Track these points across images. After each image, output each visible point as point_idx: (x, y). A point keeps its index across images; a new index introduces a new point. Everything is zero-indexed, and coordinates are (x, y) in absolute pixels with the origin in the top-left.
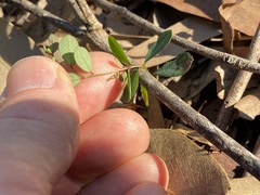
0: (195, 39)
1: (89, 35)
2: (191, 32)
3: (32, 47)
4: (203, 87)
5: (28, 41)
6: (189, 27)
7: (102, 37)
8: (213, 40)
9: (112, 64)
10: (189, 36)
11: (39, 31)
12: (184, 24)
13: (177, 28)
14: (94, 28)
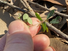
0: (58, 11)
1: (29, 12)
2: (57, 9)
3: (11, 16)
4: (63, 25)
5: (9, 15)
6: (56, 7)
7: (33, 13)
8: (64, 11)
9: (38, 21)
10: (56, 10)
11: (12, 11)
12: (54, 7)
13: (53, 8)
14: (30, 10)
